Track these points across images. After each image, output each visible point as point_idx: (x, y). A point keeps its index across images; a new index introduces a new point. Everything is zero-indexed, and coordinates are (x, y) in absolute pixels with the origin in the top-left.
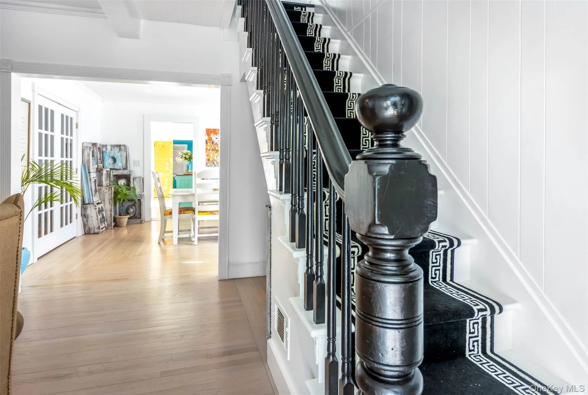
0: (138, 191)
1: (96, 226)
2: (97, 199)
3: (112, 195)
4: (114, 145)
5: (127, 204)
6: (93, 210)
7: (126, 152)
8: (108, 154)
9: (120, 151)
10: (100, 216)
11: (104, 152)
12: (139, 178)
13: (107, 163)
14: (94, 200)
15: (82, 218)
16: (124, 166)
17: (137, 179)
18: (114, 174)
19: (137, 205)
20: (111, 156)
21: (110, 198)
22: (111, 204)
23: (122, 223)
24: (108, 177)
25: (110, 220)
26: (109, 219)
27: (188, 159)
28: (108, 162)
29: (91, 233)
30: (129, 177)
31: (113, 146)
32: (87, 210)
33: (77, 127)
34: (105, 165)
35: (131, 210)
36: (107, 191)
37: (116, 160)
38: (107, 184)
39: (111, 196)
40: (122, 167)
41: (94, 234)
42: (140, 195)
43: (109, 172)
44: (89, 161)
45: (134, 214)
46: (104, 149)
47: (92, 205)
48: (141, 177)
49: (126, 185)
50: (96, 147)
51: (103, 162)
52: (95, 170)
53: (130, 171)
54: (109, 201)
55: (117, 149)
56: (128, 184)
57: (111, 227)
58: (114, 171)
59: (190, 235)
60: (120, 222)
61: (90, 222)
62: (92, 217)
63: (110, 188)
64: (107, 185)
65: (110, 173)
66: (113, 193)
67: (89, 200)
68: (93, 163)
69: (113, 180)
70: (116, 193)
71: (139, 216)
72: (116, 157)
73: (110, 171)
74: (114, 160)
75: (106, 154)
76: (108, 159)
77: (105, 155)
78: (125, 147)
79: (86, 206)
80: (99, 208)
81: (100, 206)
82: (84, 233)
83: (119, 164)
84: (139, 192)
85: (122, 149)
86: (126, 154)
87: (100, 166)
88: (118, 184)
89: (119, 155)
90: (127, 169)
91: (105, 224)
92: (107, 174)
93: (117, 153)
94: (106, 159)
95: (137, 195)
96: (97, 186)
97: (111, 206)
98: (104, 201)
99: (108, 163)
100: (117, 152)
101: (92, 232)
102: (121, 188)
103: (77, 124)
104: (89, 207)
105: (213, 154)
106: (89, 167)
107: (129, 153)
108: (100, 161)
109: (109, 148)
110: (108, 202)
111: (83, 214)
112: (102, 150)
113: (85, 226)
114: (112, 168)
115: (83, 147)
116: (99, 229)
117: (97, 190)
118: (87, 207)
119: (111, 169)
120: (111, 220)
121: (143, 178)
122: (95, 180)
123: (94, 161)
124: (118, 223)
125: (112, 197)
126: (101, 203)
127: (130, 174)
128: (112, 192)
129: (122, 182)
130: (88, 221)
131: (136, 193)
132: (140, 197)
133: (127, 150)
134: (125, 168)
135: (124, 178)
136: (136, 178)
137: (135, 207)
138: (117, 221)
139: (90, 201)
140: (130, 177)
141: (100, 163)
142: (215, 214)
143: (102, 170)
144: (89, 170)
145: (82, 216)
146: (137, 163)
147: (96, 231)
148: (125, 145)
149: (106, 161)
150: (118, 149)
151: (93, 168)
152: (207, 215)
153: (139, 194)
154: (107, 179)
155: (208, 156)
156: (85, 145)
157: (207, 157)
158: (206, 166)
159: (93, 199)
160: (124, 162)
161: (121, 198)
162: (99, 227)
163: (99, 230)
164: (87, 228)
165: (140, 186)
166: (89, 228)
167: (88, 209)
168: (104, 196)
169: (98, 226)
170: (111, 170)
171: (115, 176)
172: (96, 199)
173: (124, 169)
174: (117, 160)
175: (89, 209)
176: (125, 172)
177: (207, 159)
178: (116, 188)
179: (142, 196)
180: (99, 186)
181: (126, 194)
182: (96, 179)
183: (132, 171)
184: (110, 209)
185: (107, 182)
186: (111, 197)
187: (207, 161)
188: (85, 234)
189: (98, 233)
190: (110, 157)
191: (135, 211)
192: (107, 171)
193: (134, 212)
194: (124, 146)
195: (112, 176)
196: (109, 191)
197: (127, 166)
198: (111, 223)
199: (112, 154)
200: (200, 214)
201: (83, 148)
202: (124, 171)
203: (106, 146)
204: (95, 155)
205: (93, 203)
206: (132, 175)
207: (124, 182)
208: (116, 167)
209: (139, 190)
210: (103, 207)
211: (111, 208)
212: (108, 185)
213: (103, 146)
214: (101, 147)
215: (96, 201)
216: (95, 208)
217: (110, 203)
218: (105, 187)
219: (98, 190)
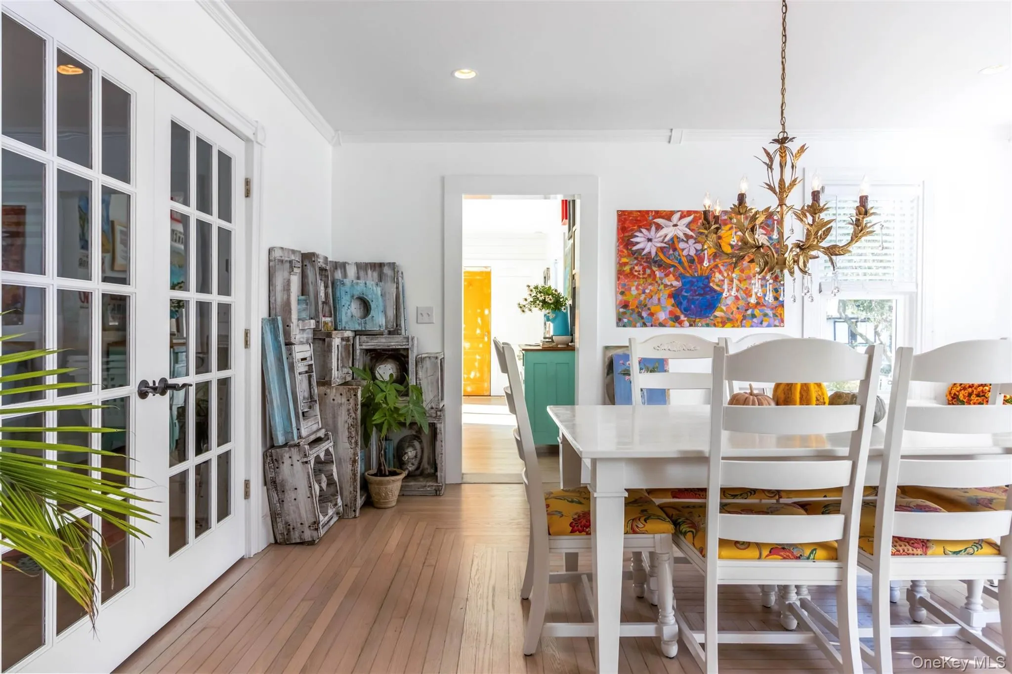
0: (428, 396)
1: (307, 518)
2: (315, 427)
3: (355, 413)
4: (366, 264)
5: (398, 434)
6: (298, 466)
7: (398, 283)
8: (348, 290)
9: (380, 280)
10: (319, 483)
11: (338, 283)
12: (433, 360)
13: (346, 313)
14: (304, 433)
15: (268, 490)
16: (392, 325)
17: (428, 364)
18: (364, 347)
19: (426, 440)
20: (357, 294)
21: (350, 421)
22: (353, 441)
23: (385, 498)
24: (349, 357)
25: (352, 489)
26: (348, 488)
27: (552, 306)
28: (350, 310)
29: (294, 541)
30: (403, 355)
31: (362, 267)
32: (281, 465)
33: (248, 194)
34: (341, 321)
35: (410, 453)
36: (344, 400)
37: (370, 305)
38: (345, 378)
39: (353, 415)
40: (386, 326)
41: (302, 543)
42: (433, 411)
43: (352, 342)
44: (287, 305)
45: (416, 463)
46: (338, 275)
47: (294, 451)
48: (437, 358)
49: (396, 381)
50: (313, 266)
51: (334, 312)
52: (309, 335)
53: (408, 338)
54: (350, 433)
55: (372, 275)
56: (401, 378)
57: (355, 511)
58: (364, 338)
59: (659, 630)
60: (379, 494)
61: (289, 506)
62: (296, 489)
63: (352, 392)
64: (344, 381)
65: (353, 344)
66: (359, 406)
67: (288, 433)
68: (299, 312)
69: (361, 368)
70: (369, 407)
71: (430, 470)
72: (369, 298)
73: (354, 338)
74: (366, 305)
75: (343, 288)
76: (348, 303)
77: (341, 291)
78: (394, 269)
79: (277, 453)
80: (318, 457)
81: (320, 451)
82: (272, 541)
83: (379, 320)
84: (431, 402)
85: (386, 275)
86: (397, 288)
87: (325, 323)
88: (374, 378)
89: (379, 293)
90: (398, 334)
91: (336, 505)
92: (346, 348)
93: (372, 285)
94: (343, 304)
95: (427, 409)
96: (314, 383)
97: (353, 445)
98: (335, 431)
99: (349, 314)
100: (372, 283)
101: (295, 537)
102: (382, 391)
103: (248, 183)
104: (287, 456)
105: (637, 289)
106: (287, 326)
107: (403, 287)
108: (327, 309)
109: (352, 271)
110: (347, 433)
111: (268, 479)
112: (333, 276)
113: (274, 515)
114: (360, 328)
115: (270, 261)
116: (317, 529)
117: (316, 398)
118: (282, 458)
119: (357, 333)
120: (355, 488)
121: (441, 360)
122: (310, 366)
123: (304, 306)
124: (375, 498)
125: (356, 419)
126: (327, 438)
127: (407, 347)
128: (356, 405)
129: (386, 371)
130: (283, 501)
131: (424, 405)
132: (434, 415)
133: (400, 279)
134: (395, 331)
135: (390, 360)
136: (422, 359)
137: (421, 442)
138: (373, 489)
139: (290, 435)
140: (407, 357)
141: (327, 314)
142: (798, 558)
143: (329, 335)
144: (287, 334)
145: (265, 484)
146: (423, 316)
147: (308, 535)
148: (394, 264)
149: (344, 310)
150: (376, 274)
151: (303, 330)
152: (760, 558)
153: (432, 408)
154: (345, 360)
155: (622, 293)
156: (277, 254)
157: (620, 297)
158: (618, 326)
159: (298, 429)
160: (391, 313)
161: (383, 423)
162: (315, 523)
163: (315, 533)
164: (280, 526)
165: (435, 384)
166: (287, 524)
167: (283, 463)
168: (335, 417)
169: (313, 520)
170: (356, 335)
171: (368, 351)
172: (309, 428)
173: (390, 333)
174: (373, 305)
175: (287, 462)
176: (394, 343)
177: (621, 302)
178: (370, 391)
179: (439, 412)
180: (321, 383)
181: (397, 409)
182: (313, 362)
183: (413, 339)
184: (352, 456)
185: (345, 370)
186: (353, 419)
187: (622, 310)
188: (276, 542)
189: (312, 543)
190: (352, 296)
191: (419, 456)
192: (347, 339)
193: (418, 459)
194: (392, 265)
195: (360, 353)
196: (348, 400)
197: (398, 324)
198: (355, 500)
199: (359, 289)
200: (726, 552)
201: (271, 264)
202: (390, 340)
203: (343, 266)
204: (311, 288)
205: (298, 445)
206: (412, 351)
207: (391, 372)
208: (369, 327)
209: (432, 397)
210: (331, 450)
211: (355, 454)
212: (349, 379)
213: (336, 265)
214: (328, 268)
215: (309, 436)
216: (305, 460)
217: (350, 437)
218: (336, 389)
219: (319, 395)
